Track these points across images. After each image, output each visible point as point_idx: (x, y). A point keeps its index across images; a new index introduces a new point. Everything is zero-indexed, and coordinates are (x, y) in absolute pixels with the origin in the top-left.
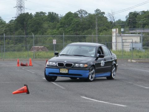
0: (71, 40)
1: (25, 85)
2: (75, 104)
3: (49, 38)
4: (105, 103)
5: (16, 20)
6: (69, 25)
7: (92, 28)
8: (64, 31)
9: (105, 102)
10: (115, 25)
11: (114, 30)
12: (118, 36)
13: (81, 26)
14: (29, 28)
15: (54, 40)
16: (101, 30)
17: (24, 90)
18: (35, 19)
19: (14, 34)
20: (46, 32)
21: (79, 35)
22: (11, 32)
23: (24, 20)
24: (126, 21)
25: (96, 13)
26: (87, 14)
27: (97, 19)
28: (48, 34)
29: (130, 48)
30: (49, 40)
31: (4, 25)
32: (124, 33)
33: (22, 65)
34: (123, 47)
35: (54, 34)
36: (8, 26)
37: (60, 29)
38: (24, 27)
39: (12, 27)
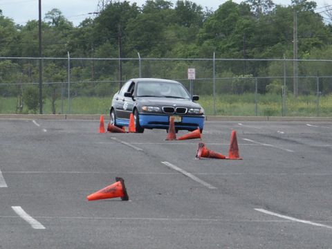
0: (232, 70)
1: (118, 179)
2: (241, 227)
3: (178, 64)
4: (314, 226)
5: (96, 19)
6: (227, 33)
7: (283, 40)
8: (215, 48)
9: (314, 224)
13: (258, 36)
14: (129, 38)
15: (189, 70)
16: (307, 47)
17: (115, 190)
18: (144, 19)
19: (92, 54)
20: (170, 50)
21: (251, 57)
22: (85, 48)
23: (117, 19)
25: (295, 4)
26: (273, 8)
27: (296, 19)
28: (176, 54)
30: (179, 67)
31: (67, 31)
33: (112, 130)
35: (190, 55)
36: (78, 33)
37: (206, 43)
38: (117, 38)
39: (88, 37)
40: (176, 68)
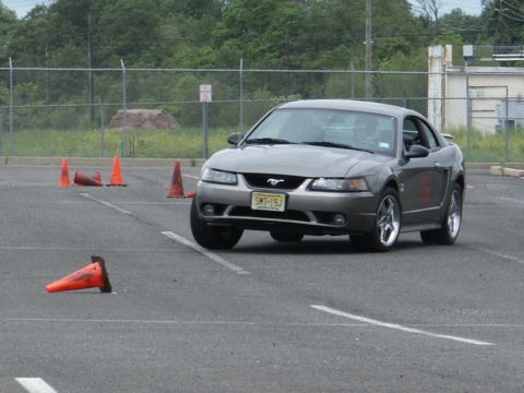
0: (269, 89)
1: (95, 259)
2: (291, 333)
3: (183, 79)
4: (406, 333)
5: (53, 6)
6: (262, 29)
7: (348, 41)
8: (242, 52)
9: (405, 329)
10: (439, 33)
11: (435, 51)
12: (450, 74)
13: (309, 34)
14: (105, 37)
15: (202, 87)
16: (386, 52)
17: (90, 276)
18: (128, 6)
19: (47, 62)
20: (171, 55)
21: (299, 67)
22: (36, 52)
23: (86, 6)
24: (484, 15)
27: (369, 8)
28: (178, 64)
29: (496, 122)
30: (185, 83)
31: (7, 26)
32: (472, 61)
33: (81, 181)
34: (470, 118)
35: (202, 64)
36: (25, 28)
37: (226, 45)
38: (86, 38)
39: (40, 34)
40: (179, 85)
